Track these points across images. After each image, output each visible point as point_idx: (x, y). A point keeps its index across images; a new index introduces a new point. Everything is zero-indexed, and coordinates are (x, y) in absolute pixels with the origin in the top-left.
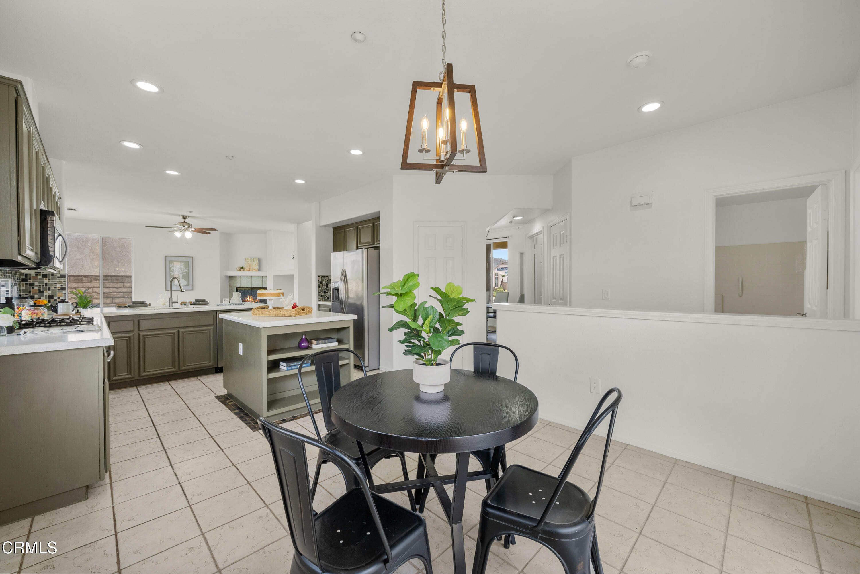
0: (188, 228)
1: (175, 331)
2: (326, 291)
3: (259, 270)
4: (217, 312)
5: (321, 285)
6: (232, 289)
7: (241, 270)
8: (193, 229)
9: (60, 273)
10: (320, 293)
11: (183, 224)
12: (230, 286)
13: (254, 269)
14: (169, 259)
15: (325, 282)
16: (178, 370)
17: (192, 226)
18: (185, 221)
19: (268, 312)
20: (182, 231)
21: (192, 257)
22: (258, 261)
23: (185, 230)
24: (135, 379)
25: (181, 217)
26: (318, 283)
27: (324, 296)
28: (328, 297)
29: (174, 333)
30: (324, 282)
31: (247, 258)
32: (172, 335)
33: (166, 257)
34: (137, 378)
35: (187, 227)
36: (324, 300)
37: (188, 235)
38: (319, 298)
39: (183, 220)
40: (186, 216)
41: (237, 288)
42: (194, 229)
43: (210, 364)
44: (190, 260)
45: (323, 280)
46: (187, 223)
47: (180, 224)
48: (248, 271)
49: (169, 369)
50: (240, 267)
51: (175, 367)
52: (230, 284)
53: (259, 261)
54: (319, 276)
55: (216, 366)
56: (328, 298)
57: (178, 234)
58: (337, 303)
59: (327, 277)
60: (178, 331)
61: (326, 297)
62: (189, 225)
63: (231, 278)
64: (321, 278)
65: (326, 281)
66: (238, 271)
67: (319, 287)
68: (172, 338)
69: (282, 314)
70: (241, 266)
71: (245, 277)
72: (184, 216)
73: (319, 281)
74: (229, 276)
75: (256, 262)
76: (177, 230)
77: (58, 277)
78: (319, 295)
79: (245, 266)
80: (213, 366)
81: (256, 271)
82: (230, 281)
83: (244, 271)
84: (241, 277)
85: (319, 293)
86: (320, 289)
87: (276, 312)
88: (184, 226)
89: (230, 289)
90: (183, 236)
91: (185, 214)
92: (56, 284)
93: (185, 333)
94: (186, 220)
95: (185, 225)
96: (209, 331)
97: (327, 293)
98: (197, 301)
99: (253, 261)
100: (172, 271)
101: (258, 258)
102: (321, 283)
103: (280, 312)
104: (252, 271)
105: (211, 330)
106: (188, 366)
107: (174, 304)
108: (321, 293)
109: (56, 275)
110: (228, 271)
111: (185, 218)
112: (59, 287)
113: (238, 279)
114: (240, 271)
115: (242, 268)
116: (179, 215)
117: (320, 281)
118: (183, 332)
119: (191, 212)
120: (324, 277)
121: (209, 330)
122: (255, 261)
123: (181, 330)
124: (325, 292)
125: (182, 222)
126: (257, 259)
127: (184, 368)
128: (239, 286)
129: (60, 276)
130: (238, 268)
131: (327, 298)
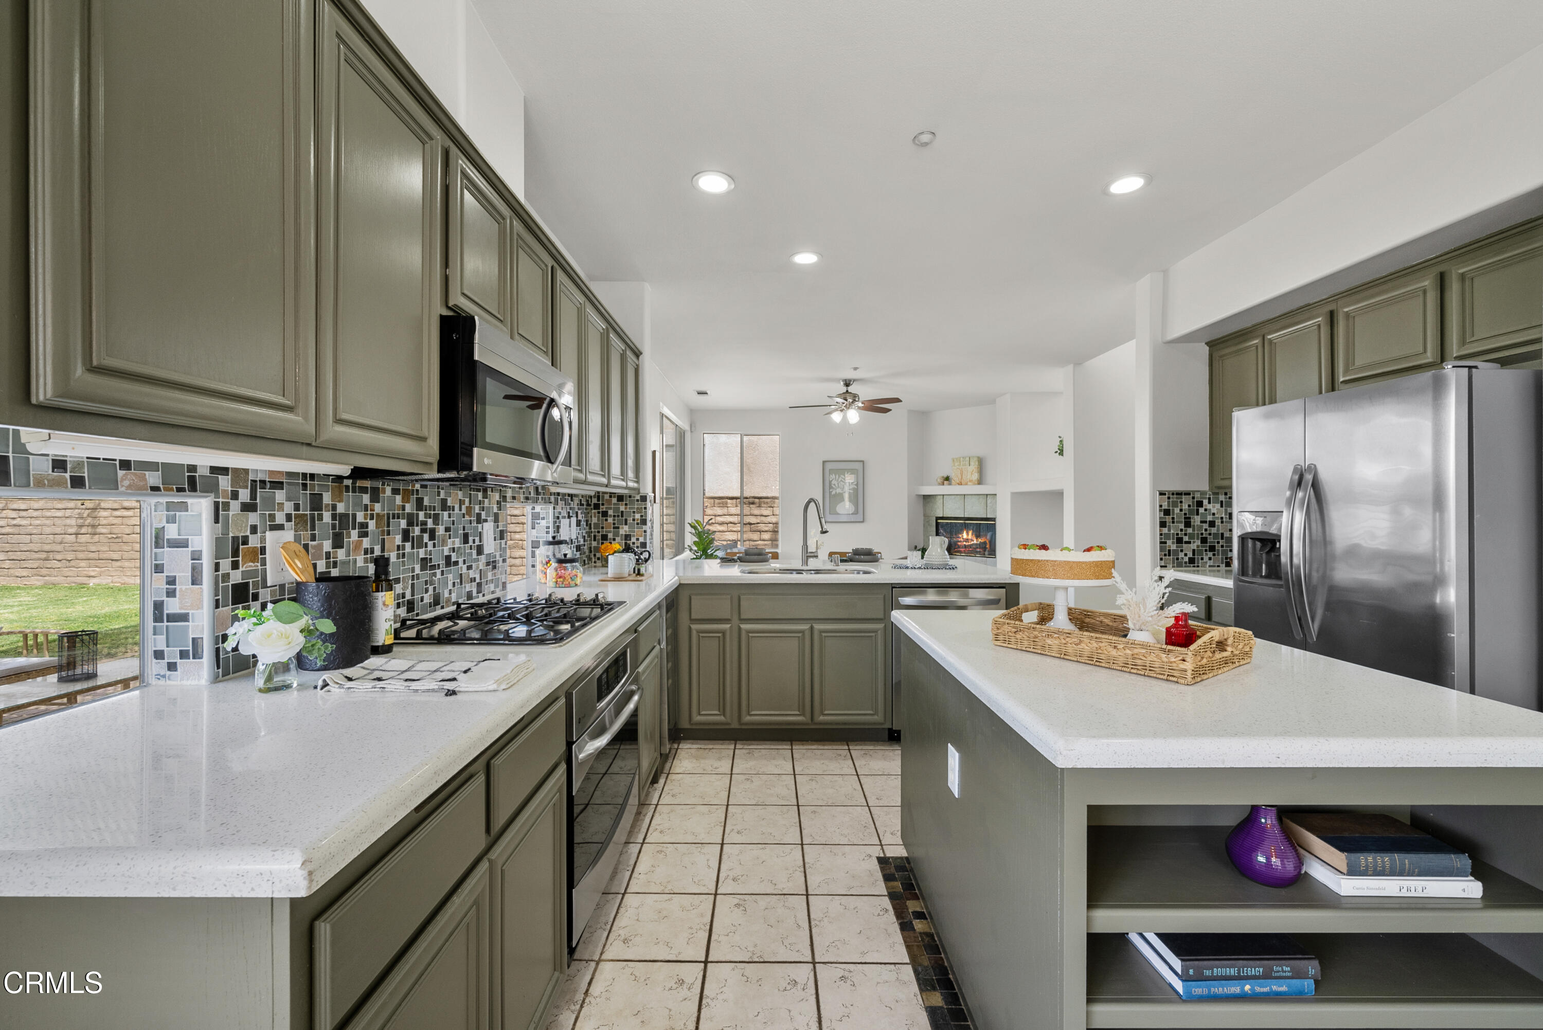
0: (852, 402)
1: (805, 627)
2: (1186, 539)
3: (980, 482)
4: (893, 588)
5: (1168, 519)
6: (927, 522)
7: (945, 482)
8: (860, 405)
9: (639, 493)
10: (1165, 543)
11: (845, 395)
12: (925, 515)
13: (971, 481)
14: (829, 466)
15: (1181, 510)
16: (810, 721)
17: (859, 399)
18: (847, 391)
19: (1057, 642)
20: (844, 409)
21: (863, 461)
22: (977, 463)
23: (848, 407)
24: (733, 726)
25: (842, 383)
26: (1158, 515)
27: (1176, 552)
28: (1190, 555)
29: (802, 632)
30: (1177, 510)
31: (956, 459)
32: (799, 637)
33: (824, 462)
34: (735, 725)
35: (851, 400)
36: (1179, 565)
37: (853, 416)
38: (1161, 559)
39: (844, 389)
40: (850, 381)
41: (938, 518)
42: (862, 403)
43: (876, 718)
44: (858, 466)
45: (1175, 505)
46: (851, 393)
47: (839, 396)
48: (959, 484)
49: (793, 717)
50: (943, 477)
51: (803, 714)
52: (925, 510)
53: (981, 462)
54: (1161, 494)
55: (891, 727)
56: (1192, 561)
57: (837, 417)
58: (1264, 589)
59: (1188, 494)
60: (812, 628)
61: (1186, 555)
62: (855, 397)
63: (927, 498)
64: (1169, 498)
65: (1185, 507)
66: (939, 484)
67: (1163, 524)
68: (799, 643)
69: (1122, 659)
70: (945, 476)
71: (953, 497)
72: (846, 380)
73: (1161, 506)
74: (924, 495)
75: (974, 466)
76: (836, 410)
77: (638, 500)
78: (1161, 550)
79: (952, 476)
80: (882, 724)
81: (974, 484)
82: (925, 505)
83: (950, 484)
84: (945, 496)
85: (1161, 543)
86: (1165, 530)
87: (1095, 645)
88: (846, 400)
89: (924, 521)
90: (845, 418)
91: (850, 375)
92: (634, 512)
93: (824, 634)
94: (850, 389)
95: (848, 398)
96: (873, 634)
97: (1187, 543)
98: (857, 552)
99: (967, 463)
100: (833, 488)
101: (978, 457)
102: (1167, 512)
103: (1114, 653)
104: (966, 484)
105: (879, 632)
106: (830, 716)
107: (811, 560)
108: (1169, 542)
109: (634, 497)
110: (922, 485)
111: (847, 384)
112: (638, 520)
113: (939, 501)
114: (943, 484)
115: (947, 479)
116: (837, 380)
117: (1165, 506)
118: (821, 631)
119: (856, 369)
120: (1179, 494)
121: (875, 631)
122: (972, 463)
123: (818, 627)
124: (1179, 541)
125: (844, 393)
126: (976, 459)
127: (822, 718)
128: (941, 516)
129: (639, 498)
130: (939, 480)
131: (1186, 559)
